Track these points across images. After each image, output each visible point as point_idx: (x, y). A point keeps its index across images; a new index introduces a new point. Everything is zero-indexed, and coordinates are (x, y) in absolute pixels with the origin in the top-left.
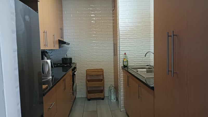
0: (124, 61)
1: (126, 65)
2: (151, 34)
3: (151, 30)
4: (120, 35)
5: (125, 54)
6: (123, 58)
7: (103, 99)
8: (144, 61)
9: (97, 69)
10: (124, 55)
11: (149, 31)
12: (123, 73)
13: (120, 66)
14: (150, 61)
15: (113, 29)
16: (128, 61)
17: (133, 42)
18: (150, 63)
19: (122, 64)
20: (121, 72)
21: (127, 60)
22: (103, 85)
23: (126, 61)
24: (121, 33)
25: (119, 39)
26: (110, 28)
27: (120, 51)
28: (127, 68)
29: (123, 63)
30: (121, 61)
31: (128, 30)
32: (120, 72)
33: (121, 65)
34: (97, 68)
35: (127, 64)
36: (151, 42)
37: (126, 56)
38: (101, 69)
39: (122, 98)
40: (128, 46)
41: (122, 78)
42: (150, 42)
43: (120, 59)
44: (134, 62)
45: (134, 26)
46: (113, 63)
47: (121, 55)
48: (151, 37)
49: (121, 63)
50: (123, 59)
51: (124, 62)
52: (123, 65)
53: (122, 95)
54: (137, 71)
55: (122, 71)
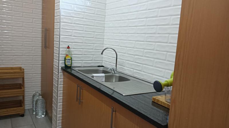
0: (67, 58)
1: (70, 66)
2: (106, 22)
3: (106, 16)
4: (61, 17)
5: (68, 47)
6: (64, 53)
7: (23, 116)
8: (94, 60)
9: (12, 69)
10: (66, 49)
11: (104, 16)
12: (63, 78)
13: (60, 66)
14: (102, 61)
15: (43, 5)
16: (72, 60)
17: (80, 29)
18: (102, 62)
19: (62, 63)
20: (61, 76)
21: (71, 58)
22: (22, 94)
23: (70, 60)
24: (62, 14)
25: (60, 22)
26: (36, 3)
27: (60, 43)
28: (70, 69)
29: (64, 61)
30: (62, 58)
31: (75, 11)
32: (58, 77)
33: (62, 65)
34: (11, 66)
35: (71, 63)
36: (105, 34)
37: (69, 51)
38: (20, 68)
39: (60, 116)
40: (73, 35)
41: (60, 85)
42: (103, 33)
43: (60, 55)
44: (81, 61)
45: (83, 6)
46: (40, 59)
47: (61, 49)
48: (105, 26)
49: (60, 62)
50: (64, 55)
51: (66, 61)
52: (64, 65)
53: (60, 111)
54: (93, 77)
55: (62, 74)
